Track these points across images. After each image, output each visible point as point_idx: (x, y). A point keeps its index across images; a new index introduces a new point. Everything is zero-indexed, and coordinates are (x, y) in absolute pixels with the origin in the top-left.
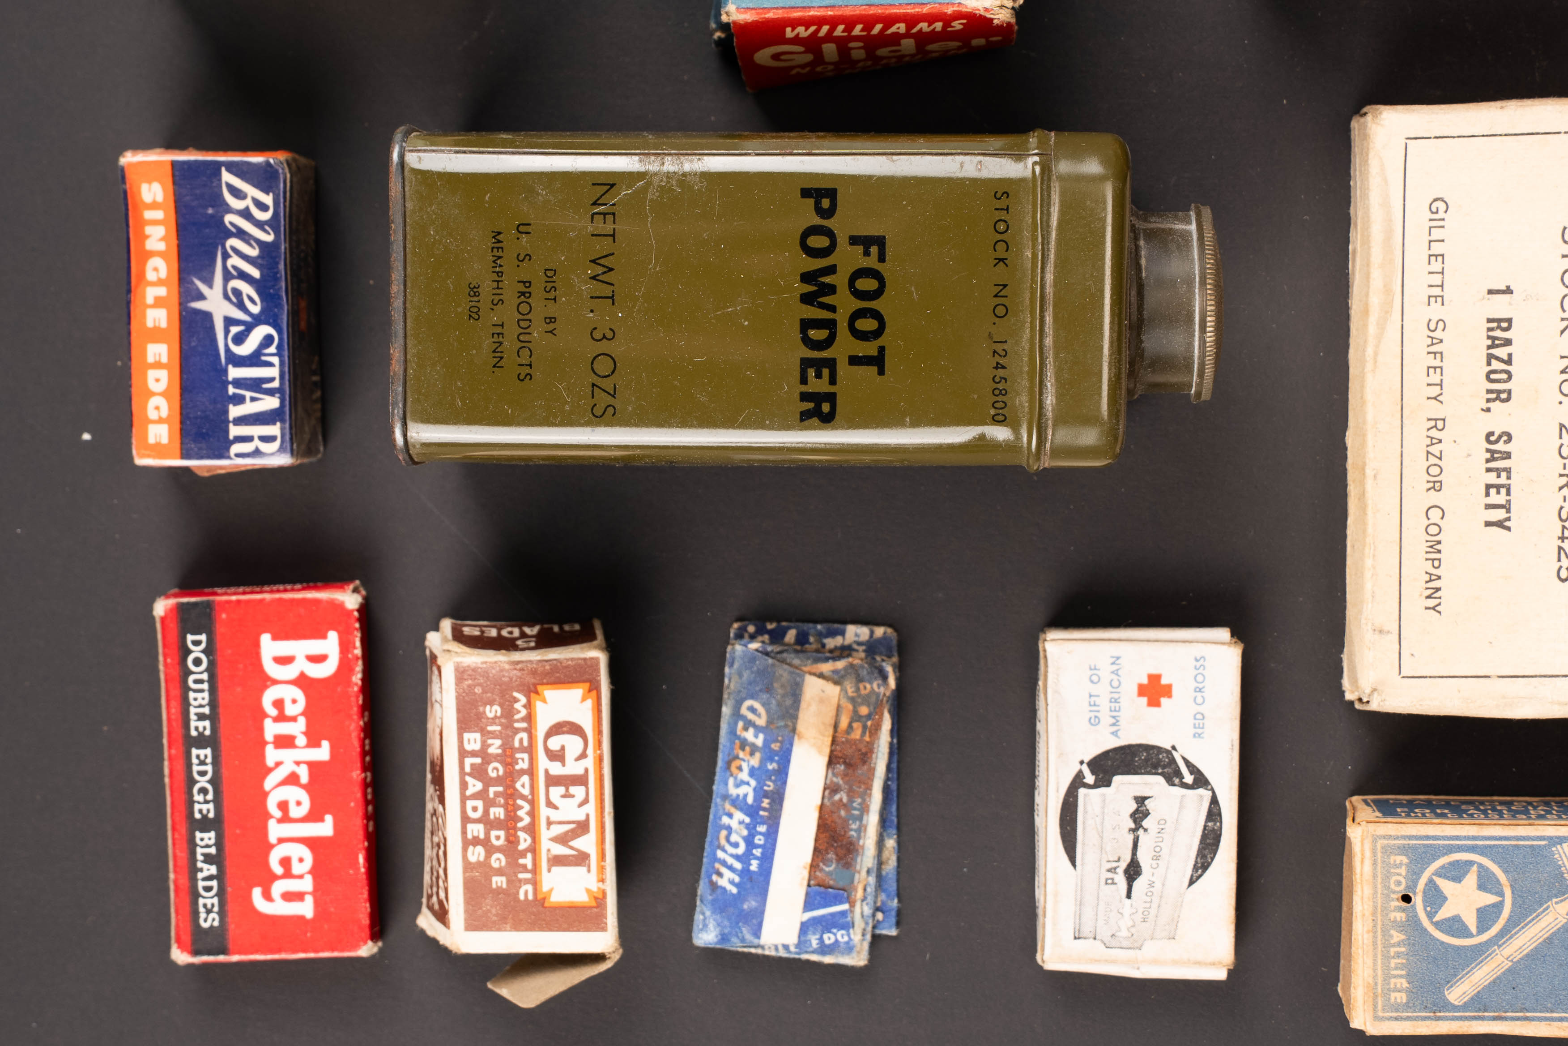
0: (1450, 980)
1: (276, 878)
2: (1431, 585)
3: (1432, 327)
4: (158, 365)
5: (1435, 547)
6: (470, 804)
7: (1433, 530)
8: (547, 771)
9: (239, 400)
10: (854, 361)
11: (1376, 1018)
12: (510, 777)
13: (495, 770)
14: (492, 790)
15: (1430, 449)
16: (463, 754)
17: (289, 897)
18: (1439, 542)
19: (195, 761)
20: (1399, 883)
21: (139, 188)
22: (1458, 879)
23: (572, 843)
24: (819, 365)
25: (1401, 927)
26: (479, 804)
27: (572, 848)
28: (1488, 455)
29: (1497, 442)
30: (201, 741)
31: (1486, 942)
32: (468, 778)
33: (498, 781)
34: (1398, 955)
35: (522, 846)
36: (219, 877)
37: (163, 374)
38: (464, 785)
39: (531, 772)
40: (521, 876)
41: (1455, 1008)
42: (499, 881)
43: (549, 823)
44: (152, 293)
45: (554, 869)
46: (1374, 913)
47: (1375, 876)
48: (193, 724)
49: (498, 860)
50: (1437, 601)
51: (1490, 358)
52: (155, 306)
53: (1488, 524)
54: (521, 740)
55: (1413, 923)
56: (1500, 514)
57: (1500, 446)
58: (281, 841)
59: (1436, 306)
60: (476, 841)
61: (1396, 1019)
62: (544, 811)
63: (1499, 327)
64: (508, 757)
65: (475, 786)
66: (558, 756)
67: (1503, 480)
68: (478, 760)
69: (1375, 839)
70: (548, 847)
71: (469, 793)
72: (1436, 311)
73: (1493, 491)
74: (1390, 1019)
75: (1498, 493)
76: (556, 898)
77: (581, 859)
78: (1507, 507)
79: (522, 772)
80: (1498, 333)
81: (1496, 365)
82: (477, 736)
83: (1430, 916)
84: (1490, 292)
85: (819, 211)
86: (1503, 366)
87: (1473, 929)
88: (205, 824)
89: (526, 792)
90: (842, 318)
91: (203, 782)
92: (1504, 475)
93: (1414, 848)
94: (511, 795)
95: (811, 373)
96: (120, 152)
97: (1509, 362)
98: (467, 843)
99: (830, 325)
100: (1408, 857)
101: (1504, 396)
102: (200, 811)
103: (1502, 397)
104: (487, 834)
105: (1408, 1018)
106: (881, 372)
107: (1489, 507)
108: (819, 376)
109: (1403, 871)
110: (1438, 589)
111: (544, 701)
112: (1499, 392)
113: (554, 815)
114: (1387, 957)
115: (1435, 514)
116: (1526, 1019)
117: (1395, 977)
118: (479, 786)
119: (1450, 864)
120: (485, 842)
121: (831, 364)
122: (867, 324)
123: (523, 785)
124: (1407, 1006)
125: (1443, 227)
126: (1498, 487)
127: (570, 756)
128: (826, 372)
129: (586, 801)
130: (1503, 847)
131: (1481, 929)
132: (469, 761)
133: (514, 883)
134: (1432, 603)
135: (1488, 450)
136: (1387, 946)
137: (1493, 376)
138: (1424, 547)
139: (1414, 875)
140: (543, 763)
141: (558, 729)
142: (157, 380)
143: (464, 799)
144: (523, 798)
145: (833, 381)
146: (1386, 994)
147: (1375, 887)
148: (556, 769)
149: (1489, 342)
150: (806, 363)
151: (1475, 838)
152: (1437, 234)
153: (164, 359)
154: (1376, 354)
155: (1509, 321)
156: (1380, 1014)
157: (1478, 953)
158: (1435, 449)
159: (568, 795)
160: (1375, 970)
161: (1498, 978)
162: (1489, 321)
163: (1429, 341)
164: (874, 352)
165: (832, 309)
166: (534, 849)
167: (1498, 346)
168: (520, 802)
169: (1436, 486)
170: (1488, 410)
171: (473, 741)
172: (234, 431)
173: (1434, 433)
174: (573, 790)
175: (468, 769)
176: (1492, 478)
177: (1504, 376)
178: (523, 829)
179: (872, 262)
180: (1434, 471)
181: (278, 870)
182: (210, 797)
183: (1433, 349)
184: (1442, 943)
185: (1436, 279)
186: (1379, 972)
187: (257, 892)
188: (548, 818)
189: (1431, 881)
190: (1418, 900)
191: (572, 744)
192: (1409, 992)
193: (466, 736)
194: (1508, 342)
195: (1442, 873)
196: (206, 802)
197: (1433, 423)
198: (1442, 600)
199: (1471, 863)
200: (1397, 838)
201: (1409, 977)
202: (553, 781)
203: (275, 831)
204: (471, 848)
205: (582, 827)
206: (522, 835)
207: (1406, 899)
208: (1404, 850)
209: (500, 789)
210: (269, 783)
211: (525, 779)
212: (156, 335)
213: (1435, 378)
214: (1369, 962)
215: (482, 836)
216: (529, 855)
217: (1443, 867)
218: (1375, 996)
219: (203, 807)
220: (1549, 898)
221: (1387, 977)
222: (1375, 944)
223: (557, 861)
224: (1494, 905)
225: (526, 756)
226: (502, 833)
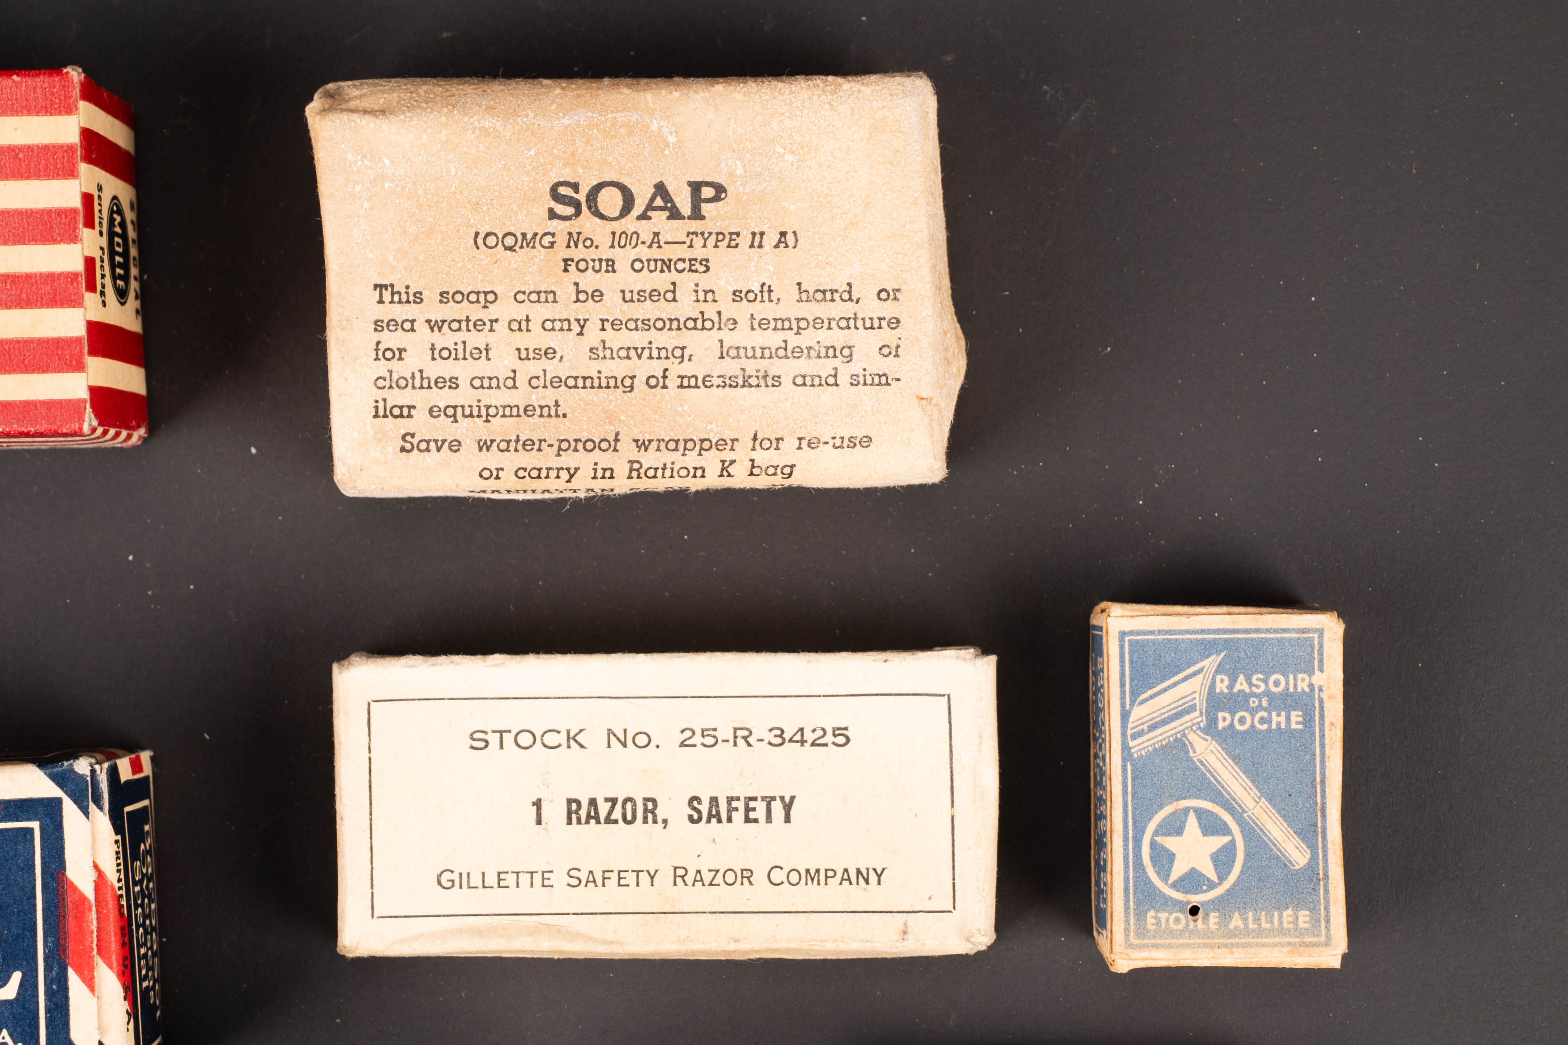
0: (1284, 864)
2: (853, 880)
3: (575, 882)
5: (812, 876)
7: (793, 880)
11: (1327, 944)
15: (707, 882)
18: (807, 874)
20: (1177, 920)
22: (1171, 857)
25: (1226, 917)
28: (714, 820)
29: (699, 812)
31: (1240, 825)
34: (1257, 920)
41: (1314, 857)
46: (1211, 947)
47: (1170, 946)
50: (871, 873)
51: (609, 820)
53: (788, 820)
55: (1219, 904)
56: (777, 807)
57: (704, 808)
59: (553, 879)
61: (1328, 922)
63: (577, 812)
67: (740, 805)
69: (1129, 945)
72: (559, 879)
73: (752, 815)
74: (1328, 928)
75: (754, 809)
78: (769, 801)
80: (583, 813)
81: (617, 814)
83: (1212, 886)
84: (539, 822)
86: (618, 807)
87: (1226, 839)
92: (734, 804)
93: (1138, 903)
97: (614, 801)
100: (1149, 910)
101: (650, 805)
103: (651, 806)
105: (1327, 909)
107: (769, 819)
109: (1163, 916)
110: (858, 872)
112: (646, 810)
114: (1259, 933)
115: (777, 879)
116: (1323, 782)
117: (1281, 923)
119: (1154, 865)
124: (1314, 910)
125: (468, 874)
126: (748, 810)
130: (1135, 807)
131: (1226, 831)
134: (873, 878)
135: (709, 821)
136: (1247, 932)
137: (629, 817)
138: (812, 890)
139: (1167, 903)
146: (1300, 933)
147: (1182, 946)
149: (593, 821)
151: (1126, 839)
152: (476, 880)
154: (605, 942)
155: (570, 801)
156: (1323, 939)
157: (1252, 833)
158: (707, 877)
160: (1274, 945)
161: (1279, 812)
162: (569, 822)
163: (591, 885)
167: (597, 812)
169: (747, 875)
170: (665, 821)
173: (689, 879)
176: (739, 816)
177: (629, 805)
180: (730, 877)
183: (599, 881)
184: (1242, 872)
185: (525, 879)
186: (1277, 940)
189: (1174, 886)
190: (1195, 899)
192: (1297, 908)
194: (593, 802)
195: (1164, 874)
197: (679, 880)
198: (870, 867)
199: (1153, 844)
200: (1127, 922)
201: (1280, 908)
207: (1194, 911)
208: (1141, 915)
213: (631, 878)
214: (1265, 951)
217: (1158, 873)
218: (1304, 944)
220: (1189, 759)
221: (1282, 932)
222: (1245, 946)
224: (1199, 818)
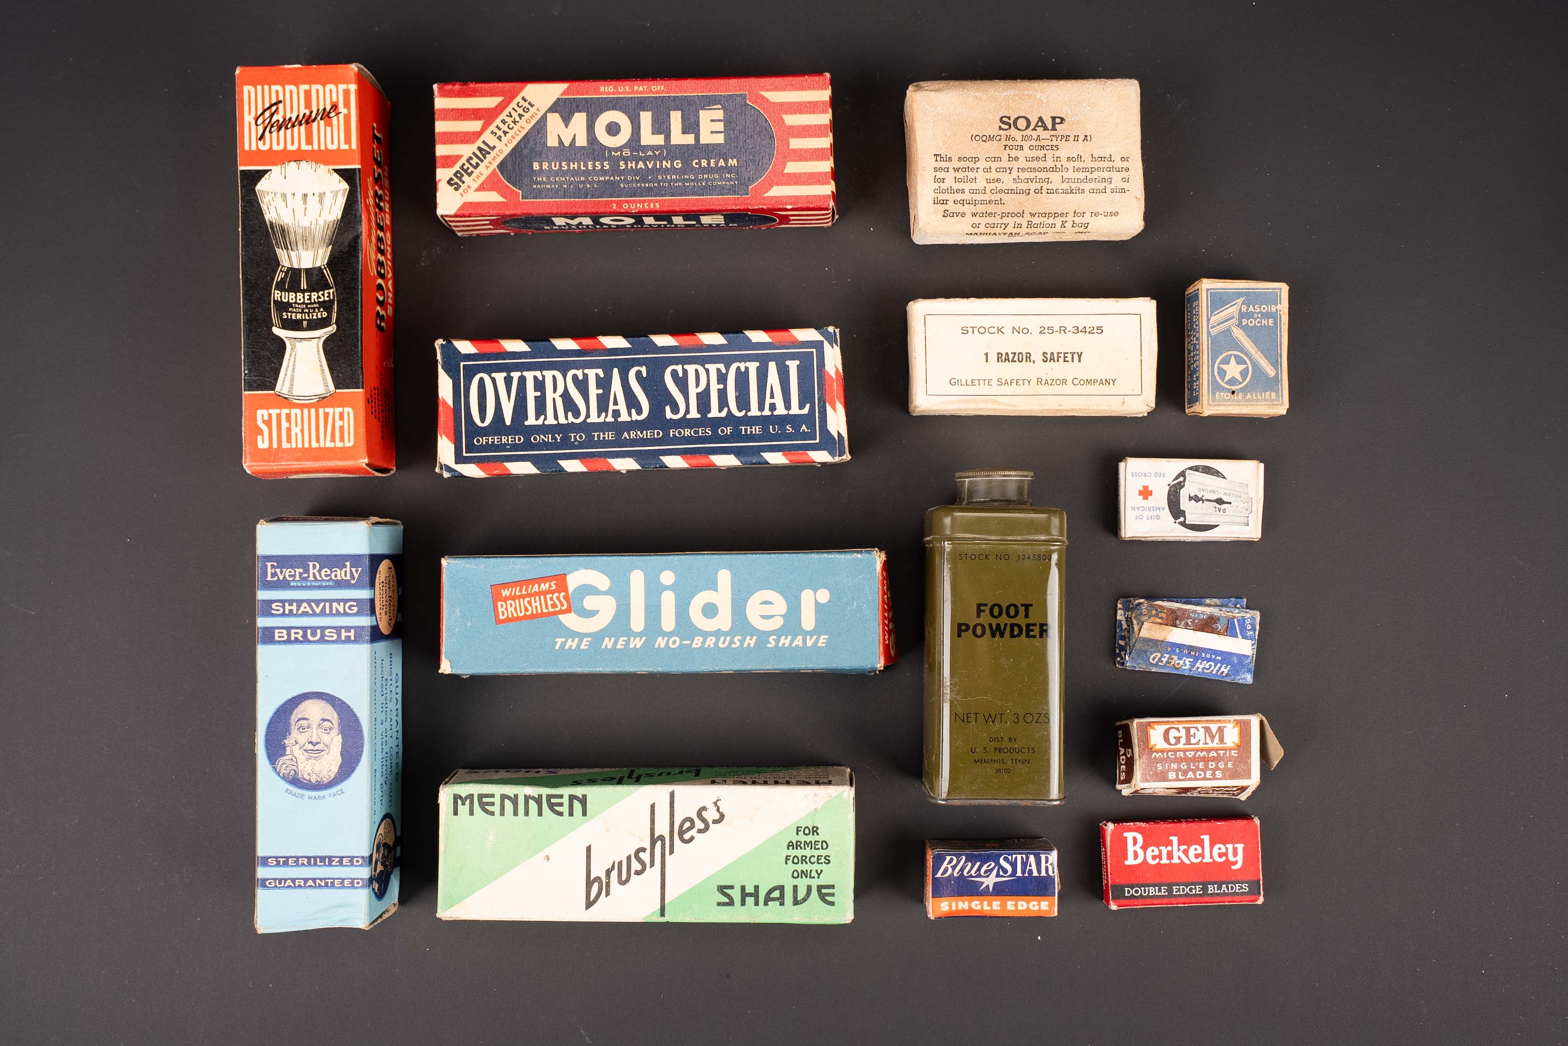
0: (1267, 376)
1: (1227, 859)
2: (1104, 383)
3: (1000, 384)
4: (1016, 905)
5: (1089, 382)
6: (1198, 777)
7: (1082, 382)
8: (1184, 744)
9: (1031, 871)
10: (1027, 616)
11: (1282, 404)
12: (1187, 760)
13: (1183, 766)
14: (1192, 767)
15: (1050, 383)
16: (1177, 779)
17: (1235, 854)
18: (1087, 380)
19: (1178, 893)
20: (1227, 396)
21: (943, 911)
22: (1225, 372)
23: (1214, 734)
24: (1028, 630)
25: (1245, 395)
26: (1198, 773)
27: (1216, 734)
28: (1052, 361)
29: (1047, 358)
30: (1170, 891)
31: (1250, 361)
32: (1187, 777)
33: (1188, 765)
34: (1256, 396)
35: (1215, 754)
36: (1227, 884)
37: (1020, 903)
38: (1190, 779)
39: (1185, 751)
40: (1228, 755)
41: (1277, 373)
42: (1230, 765)
43: (1206, 743)
44: (986, 907)
45: (1225, 741)
46: (1239, 405)
47: (1224, 405)
48: (1163, 894)
49: (1221, 765)
50: (1111, 381)
51: (1013, 361)
52: (991, 906)
53: (1080, 361)
54: (1171, 755)
55: (1242, 390)
56: (1076, 356)
57: (1049, 356)
58: (1211, 857)
59: (992, 382)
60: (1214, 774)
61: (1282, 396)
62: (1201, 745)
63: (1001, 358)
64: (1179, 761)
65: (1191, 775)
66: (1178, 739)
67: (1062, 355)
68: (1180, 773)
69: (1209, 405)
70: (1215, 744)
71: (1193, 777)
72: (994, 382)
73: (1066, 359)
74: (1282, 399)
75: (1067, 357)
76: (1237, 740)
77: (1221, 730)
78: (1073, 354)
79: (1185, 754)
80: (1003, 358)
81: (1016, 359)
82: (1170, 773)
83: (1240, 383)
84: (987, 361)
85: (966, 630)
86: (1017, 355)
87: (1245, 366)
88: (1205, 889)
89: (1193, 753)
90: (1010, 621)
91: (1187, 890)
92: (1060, 355)
93: (1213, 389)
94: (1194, 760)
95: (1031, 633)
96: (929, 919)
97: (1015, 354)
98: (1214, 778)
99: (1012, 626)
100: (1216, 392)
101: (1028, 355)
102: (1199, 891)
103: (1028, 356)
104: (1211, 769)
105: (1282, 392)
106: (1031, 605)
107: (1073, 361)
108: (1033, 631)
109: (1222, 394)
110: (1106, 380)
111: (1155, 745)
112: (1027, 357)
113: (1202, 741)
114: (1257, 400)
115: (1076, 382)
116: (1281, 345)
117: (1265, 397)
118: (1190, 773)
119: (1219, 375)
120: (1214, 770)
121: (1028, 625)
122: (1012, 611)
123: (1190, 754)
124: (1277, 392)
125: (961, 381)
126: (1065, 357)
127: (1177, 734)
128: (1031, 628)
129: (1196, 728)
130: (1212, 354)
131: (1245, 363)
132: (1180, 777)
133: (1231, 758)
134: (1111, 383)
135: (1050, 361)
136: (1253, 400)
137: (1020, 360)
138: (1089, 386)
139: (1224, 389)
140: (1181, 746)
141: (1167, 740)
142: (1022, 906)
143: (1196, 779)
144: (1195, 754)
145: (1035, 625)
146: (1273, 400)
147: (1229, 405)
148: (1183, 740)
149: (1007, 361)
150: (1028, 636)
151: (1208, 366)
152: (964, 382)
153: (1013, 903)
154: (1011, 406)
155: (998, 354)
156: (1280, 403)
157: (1255, 364)
158: (1050, 382)
159: (1194, 736)
160: (1263, 405)
161: (1264, 356)
162: (998, 362)
163: (1006, 385)
164: (1023, 608)
165: (1006, 625)
166: (1217, 750)
167: (1008, 358)
168: (1197, 756)
169: (1064, 382)
170: (1034, 361)
171: (1172, 775)
172: (1043, 874)
173: (1043, 382)
174: (1192, 733)
175: (1184, 777)
176: (1061, 360)
177: (1020, 355)
178: (1208, 754)
179: (987, 609)
180: (1058, 382)
181: (1224, 858)
182: (1193, 887)
183: (1009, 383)
184: (1251, 378)
185: (982, 382)
186: (1263, 403)
187: (1233, 867)
188: (1204, 744)
189: (1226, 383)
190: (1234, 388)
191: (1173, 733)
192: (1271, 392)
193: (1170, 778)
194: (1007, 354)
195: (1223, 379)
196: (1196, 888)
197: (1039, 383)
198: (1111, 378)
199: (1218, 367)
200: (1209, 396)
201: (1265, 392)
202: (1188, 742)
203: (1207, 859)
204: (1216, 776)
205: (1207, 730)
206: (1211, 755)
207: (1233, 392)
208: (1214, 394)
209: (1192, 764)
210: (1187, 862)
211: (1187, 753)
212: (1004, 906)
213: (1021, 382)
214: (1259, 407)
215: (1211, 772)
216: (1219, 752)
217: (1220, 378)
218: (1273, 405)
219: (1198, 890)
220: (1232, 336)
221: (1265, 400)
222: (1252, 405)
223: (1221, 740)
224: (1235, 358)
225: (1178, 753)
226: (1210, 763)
